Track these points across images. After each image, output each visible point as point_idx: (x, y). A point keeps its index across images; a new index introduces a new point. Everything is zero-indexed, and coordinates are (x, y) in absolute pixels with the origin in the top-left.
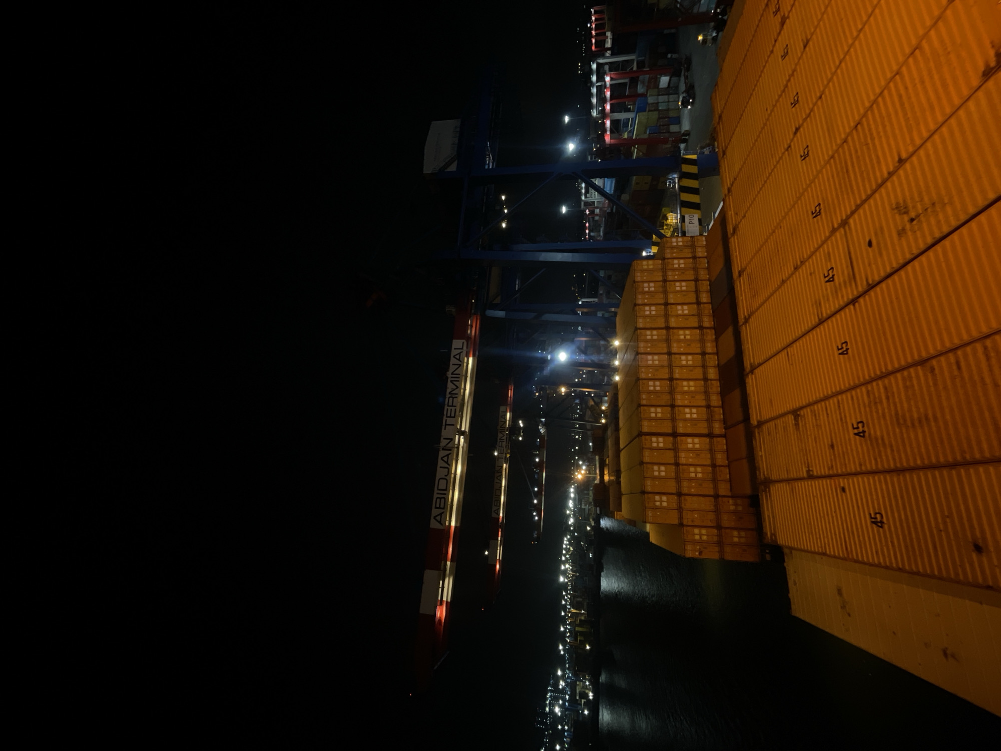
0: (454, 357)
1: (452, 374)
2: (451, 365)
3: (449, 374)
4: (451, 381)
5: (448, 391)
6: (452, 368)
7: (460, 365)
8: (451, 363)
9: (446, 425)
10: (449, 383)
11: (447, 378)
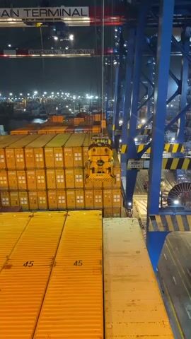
0: (76, 9)
1: (63, 10)
2: (69, 8)
3: (63, 7)
4: (58, 10)
5: (51, 9)
6: (67, 9)
7: (69, 15)
8: (71, 8)
9: (27, 10)
10: (57, 8)
11: (60, 6)
